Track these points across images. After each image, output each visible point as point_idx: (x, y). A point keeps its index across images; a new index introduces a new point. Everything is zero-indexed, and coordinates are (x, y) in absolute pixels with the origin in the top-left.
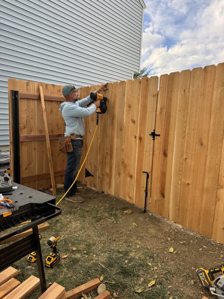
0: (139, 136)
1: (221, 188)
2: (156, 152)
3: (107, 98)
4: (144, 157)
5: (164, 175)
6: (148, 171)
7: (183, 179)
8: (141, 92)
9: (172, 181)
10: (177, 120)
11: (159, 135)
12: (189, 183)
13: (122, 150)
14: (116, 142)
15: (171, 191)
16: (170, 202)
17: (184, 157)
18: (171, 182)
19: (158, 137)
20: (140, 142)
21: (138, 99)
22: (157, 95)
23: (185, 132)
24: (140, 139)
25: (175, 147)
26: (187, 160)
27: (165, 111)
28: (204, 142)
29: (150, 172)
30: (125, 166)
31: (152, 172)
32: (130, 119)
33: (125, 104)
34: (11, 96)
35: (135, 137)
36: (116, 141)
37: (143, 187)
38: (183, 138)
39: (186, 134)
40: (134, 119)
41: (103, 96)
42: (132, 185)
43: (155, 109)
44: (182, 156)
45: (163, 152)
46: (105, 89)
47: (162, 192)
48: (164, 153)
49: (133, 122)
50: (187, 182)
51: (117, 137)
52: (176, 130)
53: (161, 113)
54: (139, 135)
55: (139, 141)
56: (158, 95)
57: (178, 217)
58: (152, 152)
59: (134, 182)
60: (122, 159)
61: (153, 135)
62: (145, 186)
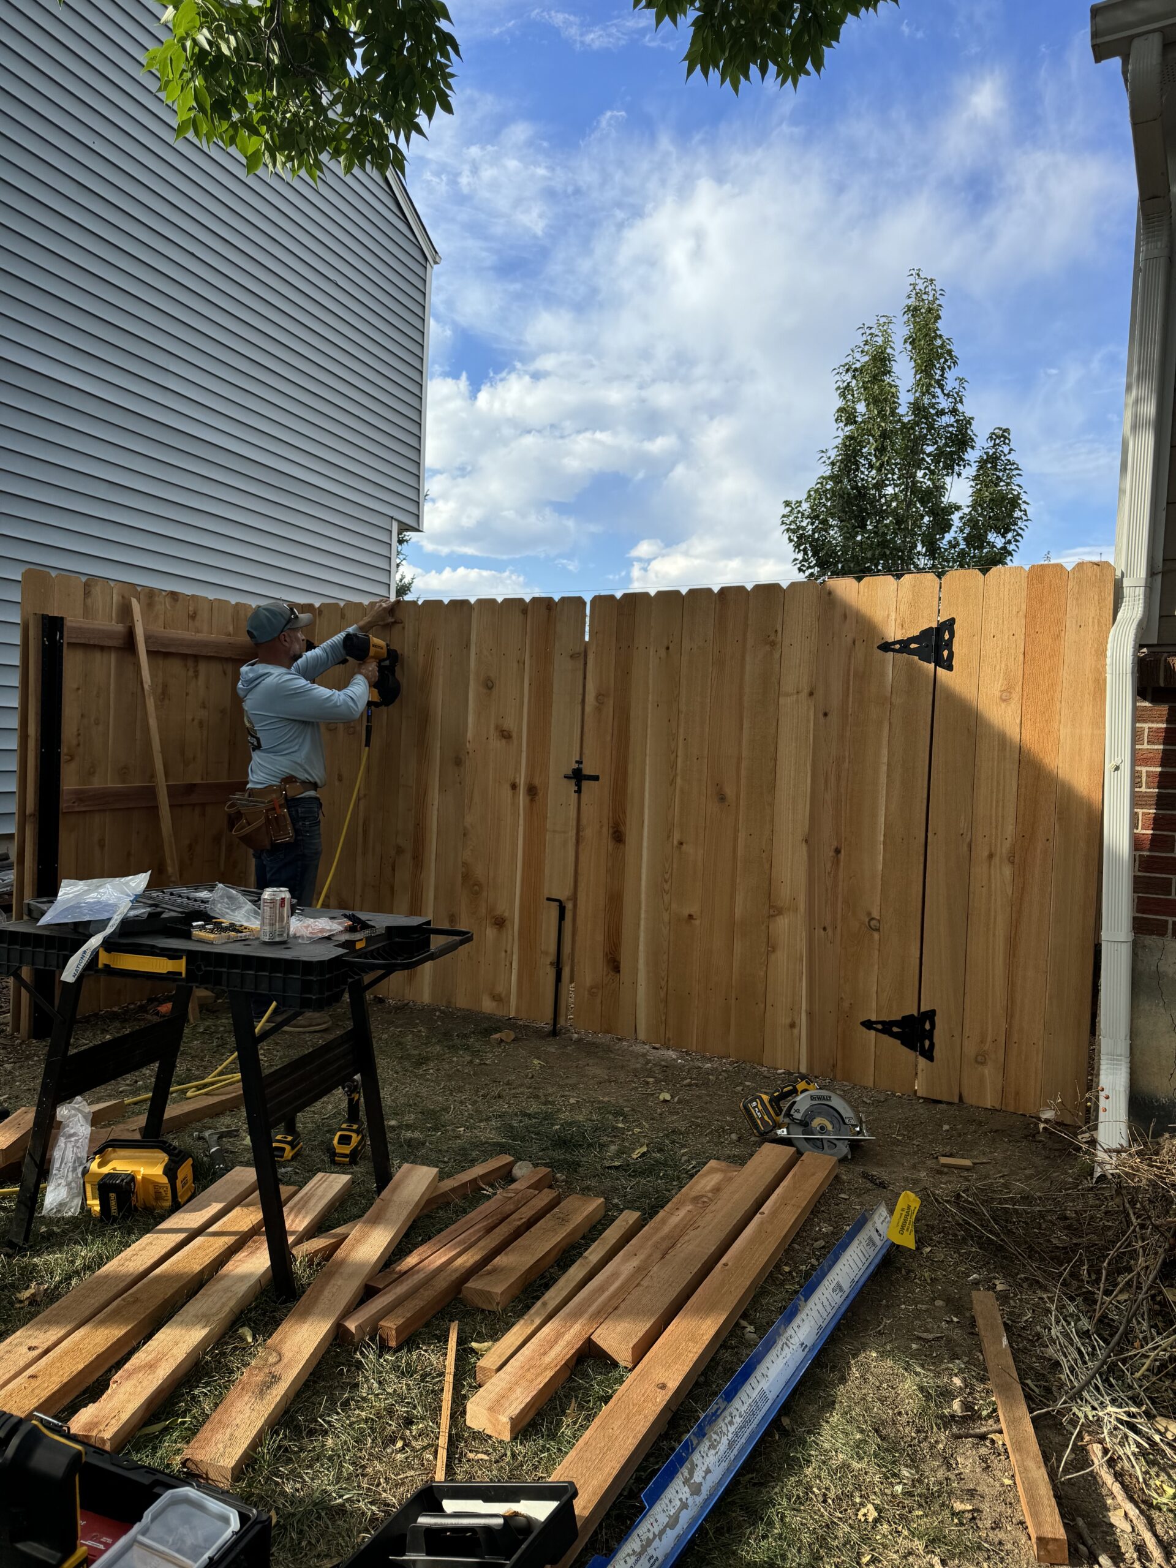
0: (525, 783)
1: (777, 915)
2: (589, 833)
3: (399, 652)
4: (547, 850)
5: (615, 901)
6: (563, 894)
7: (674, 906)
8: (528, 642)
9: (643, 916)
10: (649, 730)
11: (596, 778)
12: (692, 913)
13: (465, 835)
14: (435, 807)
15: (642, 947)
16: (639, 984)
17: (677, 837)
18: (639, 920)
19: (592, 782)
20: (532, 800)
21: (521, 662)
22: (583, 655)
23: (673, 766)
24: (532, 791)
25: (646, 811)
26: (684, 846)
27: (610, 702)
28: (729, 791)
29: (568, 899)
30: (476, 888)
31: (574, 898)
32: (492, 726)
33: (472, 677)
34: (40, 637)
35: (514, 787)
36: (436, 803)
37: (546, 953)
38: (671, 785)
39: (678, 771)
40: (505, 727)
41: (387, 645)
42: (506, 951)
43: (580, 697)
44: (669, 837)
45: (611, 831)
46: (391, 620)
47: (610, 956)
48: (615, 832)
49: (504, 736)
50: (686, 912)
51: (443, 789)
52: (648, 762)
53: (599, 709)
54: (526, 778)
55: (528, 799)
56: (586, 656)
57: (664, 1025)
58: (574, 831)
59: (510, 937)
60: (465, 864)
61: (578, 777)
62: (553, 948)
